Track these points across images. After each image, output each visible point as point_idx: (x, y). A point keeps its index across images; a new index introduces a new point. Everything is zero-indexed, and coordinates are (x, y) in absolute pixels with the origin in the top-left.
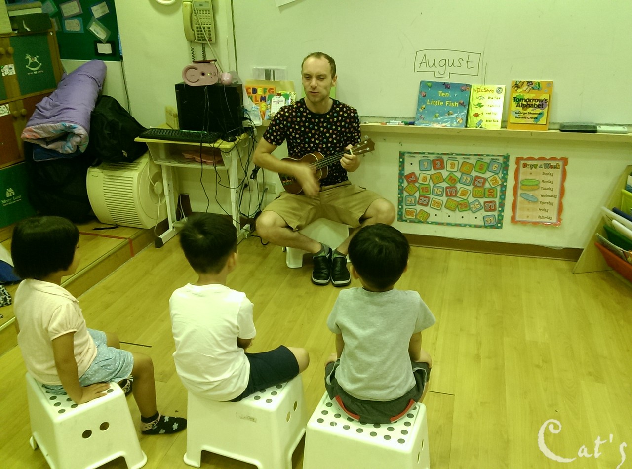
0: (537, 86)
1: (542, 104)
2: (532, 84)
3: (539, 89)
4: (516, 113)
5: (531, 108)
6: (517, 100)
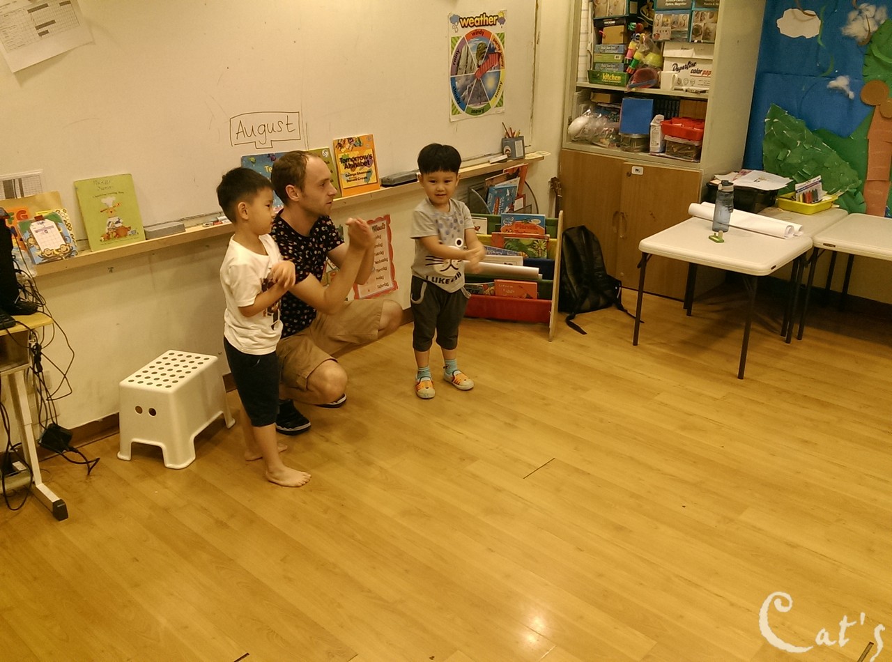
0: (358, 142)
1: (368, 161)
2: (353, 141)
3: (360, 146)
4: (347, 176)
5: (359, 168)
6: (344, 161)
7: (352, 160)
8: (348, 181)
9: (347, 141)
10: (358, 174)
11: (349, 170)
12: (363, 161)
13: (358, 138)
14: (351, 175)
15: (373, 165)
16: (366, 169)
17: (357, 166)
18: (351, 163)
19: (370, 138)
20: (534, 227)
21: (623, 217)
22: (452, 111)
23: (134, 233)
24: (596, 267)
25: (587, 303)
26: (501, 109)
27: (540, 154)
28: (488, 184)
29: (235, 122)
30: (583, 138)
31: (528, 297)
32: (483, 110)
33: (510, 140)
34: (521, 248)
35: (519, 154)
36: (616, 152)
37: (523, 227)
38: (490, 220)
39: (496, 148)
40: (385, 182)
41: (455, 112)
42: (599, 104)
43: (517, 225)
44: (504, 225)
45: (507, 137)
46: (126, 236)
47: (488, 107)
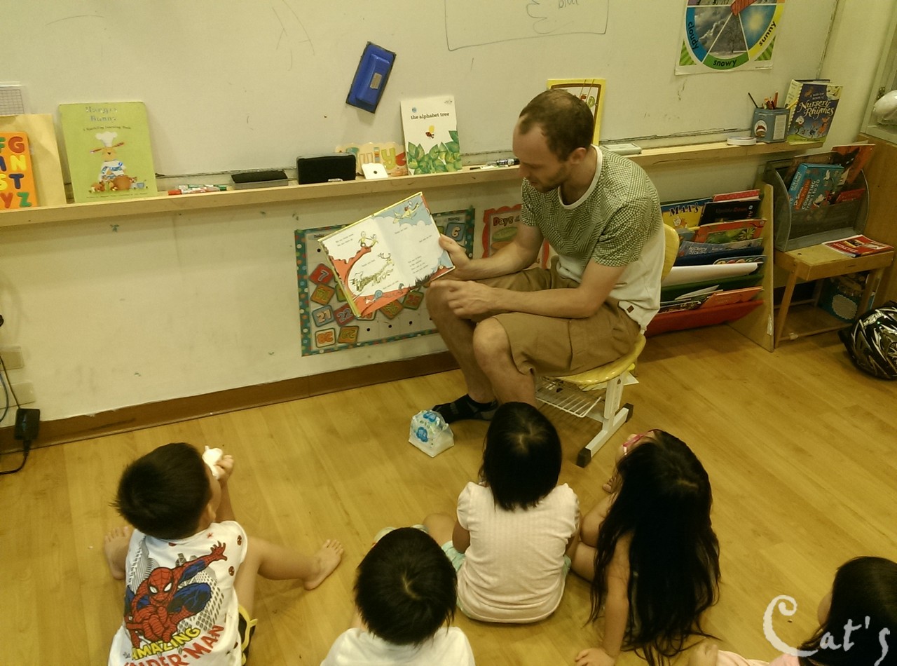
22: (680, 61)
23: (142, 186)
26: (766, 64)
32: (734, 63)
33: (767, 113)
35: (777, 136)
41: (685, 60)
47: (745, 59)
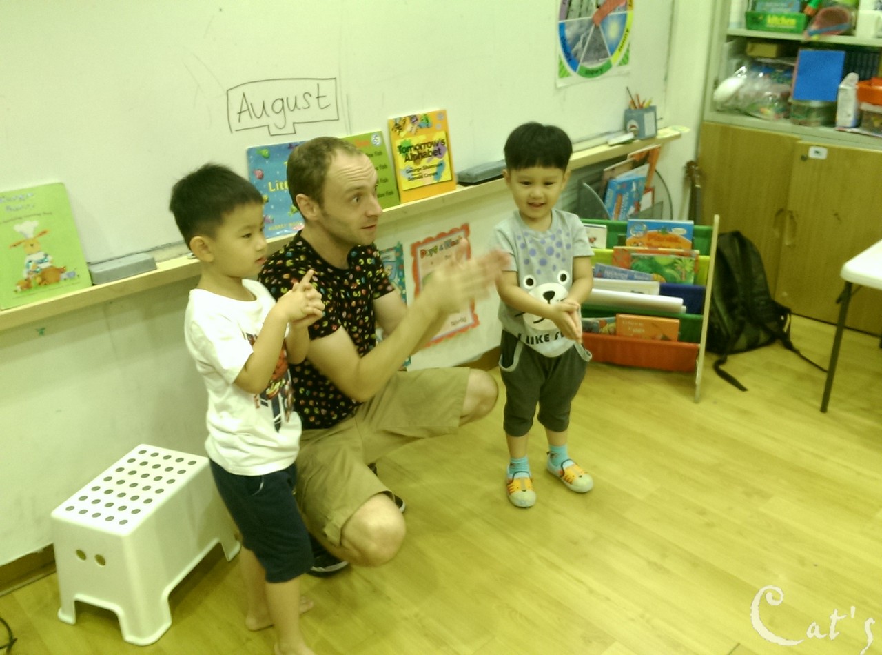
0: (424, 121)
1: (439, 150)
2: (417, 120)
3: (428, 126)
4: (409, 172)
5: (425, 160)
6: (404, 150)
7: (415, 149)
8: (410, 179)
9: (408, 121)
10: (425, 168)
11: (411, 164)
12: (432, 149)
13: (425, 115)
14: (414, 170)
15: (446, 154)
16: (436, 160)
17: (423, 157)
18: (415, 153)
19: (442, 115)
20: (675, 240)
21: (792, 217)
22: (560, 72)
23: (72, 276)
24: (756, 290)
25: (743, 341)
26: (625, 68)
27: (675, 130)
28: (606, 176)
29: (236, 96)
30: (736, 106)
31: (665, 338)
32: (601, 70)
33: (636, 113)
34: (655, 268)
35: (648, 131)
36: (785, 127)
37: (659, 239)
38: (611, 228)
39: (617, 123)
40: (463, 178)
41: (562, 74)
42: (759, 60)
43: (651, 237)
44: (632, 235)
45: (633, 108)
46: (57, 281)
47: (609, 66)
